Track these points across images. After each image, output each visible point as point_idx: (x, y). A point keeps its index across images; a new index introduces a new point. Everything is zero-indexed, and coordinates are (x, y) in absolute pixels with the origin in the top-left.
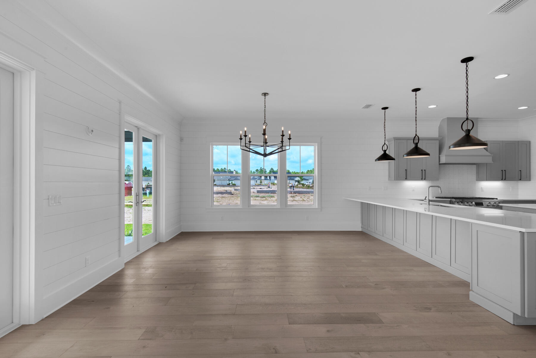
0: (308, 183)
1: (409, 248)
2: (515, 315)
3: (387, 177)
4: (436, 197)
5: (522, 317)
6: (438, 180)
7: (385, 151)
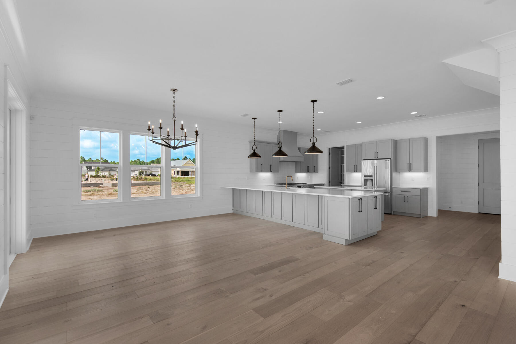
0: (134, 175)
1: (276, 219)
2: (346, 240)
3: (249, 170)
4: (277, 184)
5: (349, 240)
6: (278, 172)
7: (254, 150)
